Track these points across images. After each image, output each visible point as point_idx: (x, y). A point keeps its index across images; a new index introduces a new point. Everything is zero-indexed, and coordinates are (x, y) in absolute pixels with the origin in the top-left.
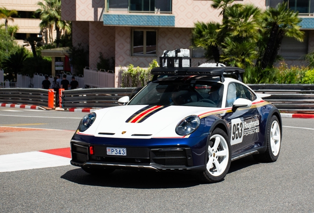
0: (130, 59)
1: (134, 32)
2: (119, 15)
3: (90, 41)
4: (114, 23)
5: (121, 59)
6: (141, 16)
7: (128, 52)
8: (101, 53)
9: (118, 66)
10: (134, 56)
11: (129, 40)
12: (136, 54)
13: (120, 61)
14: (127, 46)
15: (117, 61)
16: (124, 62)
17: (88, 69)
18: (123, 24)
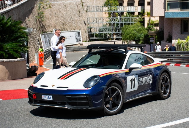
0: (180, 35)
1: (183, 21)
2: (173, 13)
3: (164, 26)
4: (171, 17)
5: (175, 36)
6: (185, 12)
7: (180, 32)
8: (169, 33)
9: (173, 39)
10: (183, 34)
11: (180, 25)
12: (184, 33)
13: (175, 37)
14: (179, 29)
15: (173, 37)
16: (177, 37)
17: (163, 41)
18: (175, 17)
